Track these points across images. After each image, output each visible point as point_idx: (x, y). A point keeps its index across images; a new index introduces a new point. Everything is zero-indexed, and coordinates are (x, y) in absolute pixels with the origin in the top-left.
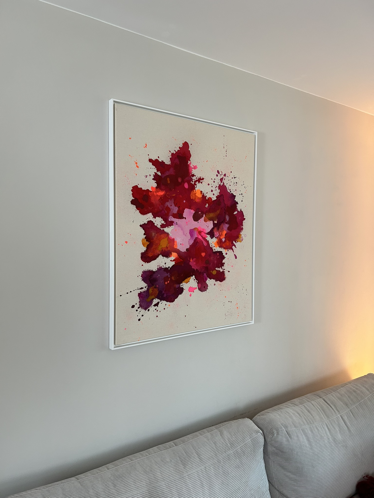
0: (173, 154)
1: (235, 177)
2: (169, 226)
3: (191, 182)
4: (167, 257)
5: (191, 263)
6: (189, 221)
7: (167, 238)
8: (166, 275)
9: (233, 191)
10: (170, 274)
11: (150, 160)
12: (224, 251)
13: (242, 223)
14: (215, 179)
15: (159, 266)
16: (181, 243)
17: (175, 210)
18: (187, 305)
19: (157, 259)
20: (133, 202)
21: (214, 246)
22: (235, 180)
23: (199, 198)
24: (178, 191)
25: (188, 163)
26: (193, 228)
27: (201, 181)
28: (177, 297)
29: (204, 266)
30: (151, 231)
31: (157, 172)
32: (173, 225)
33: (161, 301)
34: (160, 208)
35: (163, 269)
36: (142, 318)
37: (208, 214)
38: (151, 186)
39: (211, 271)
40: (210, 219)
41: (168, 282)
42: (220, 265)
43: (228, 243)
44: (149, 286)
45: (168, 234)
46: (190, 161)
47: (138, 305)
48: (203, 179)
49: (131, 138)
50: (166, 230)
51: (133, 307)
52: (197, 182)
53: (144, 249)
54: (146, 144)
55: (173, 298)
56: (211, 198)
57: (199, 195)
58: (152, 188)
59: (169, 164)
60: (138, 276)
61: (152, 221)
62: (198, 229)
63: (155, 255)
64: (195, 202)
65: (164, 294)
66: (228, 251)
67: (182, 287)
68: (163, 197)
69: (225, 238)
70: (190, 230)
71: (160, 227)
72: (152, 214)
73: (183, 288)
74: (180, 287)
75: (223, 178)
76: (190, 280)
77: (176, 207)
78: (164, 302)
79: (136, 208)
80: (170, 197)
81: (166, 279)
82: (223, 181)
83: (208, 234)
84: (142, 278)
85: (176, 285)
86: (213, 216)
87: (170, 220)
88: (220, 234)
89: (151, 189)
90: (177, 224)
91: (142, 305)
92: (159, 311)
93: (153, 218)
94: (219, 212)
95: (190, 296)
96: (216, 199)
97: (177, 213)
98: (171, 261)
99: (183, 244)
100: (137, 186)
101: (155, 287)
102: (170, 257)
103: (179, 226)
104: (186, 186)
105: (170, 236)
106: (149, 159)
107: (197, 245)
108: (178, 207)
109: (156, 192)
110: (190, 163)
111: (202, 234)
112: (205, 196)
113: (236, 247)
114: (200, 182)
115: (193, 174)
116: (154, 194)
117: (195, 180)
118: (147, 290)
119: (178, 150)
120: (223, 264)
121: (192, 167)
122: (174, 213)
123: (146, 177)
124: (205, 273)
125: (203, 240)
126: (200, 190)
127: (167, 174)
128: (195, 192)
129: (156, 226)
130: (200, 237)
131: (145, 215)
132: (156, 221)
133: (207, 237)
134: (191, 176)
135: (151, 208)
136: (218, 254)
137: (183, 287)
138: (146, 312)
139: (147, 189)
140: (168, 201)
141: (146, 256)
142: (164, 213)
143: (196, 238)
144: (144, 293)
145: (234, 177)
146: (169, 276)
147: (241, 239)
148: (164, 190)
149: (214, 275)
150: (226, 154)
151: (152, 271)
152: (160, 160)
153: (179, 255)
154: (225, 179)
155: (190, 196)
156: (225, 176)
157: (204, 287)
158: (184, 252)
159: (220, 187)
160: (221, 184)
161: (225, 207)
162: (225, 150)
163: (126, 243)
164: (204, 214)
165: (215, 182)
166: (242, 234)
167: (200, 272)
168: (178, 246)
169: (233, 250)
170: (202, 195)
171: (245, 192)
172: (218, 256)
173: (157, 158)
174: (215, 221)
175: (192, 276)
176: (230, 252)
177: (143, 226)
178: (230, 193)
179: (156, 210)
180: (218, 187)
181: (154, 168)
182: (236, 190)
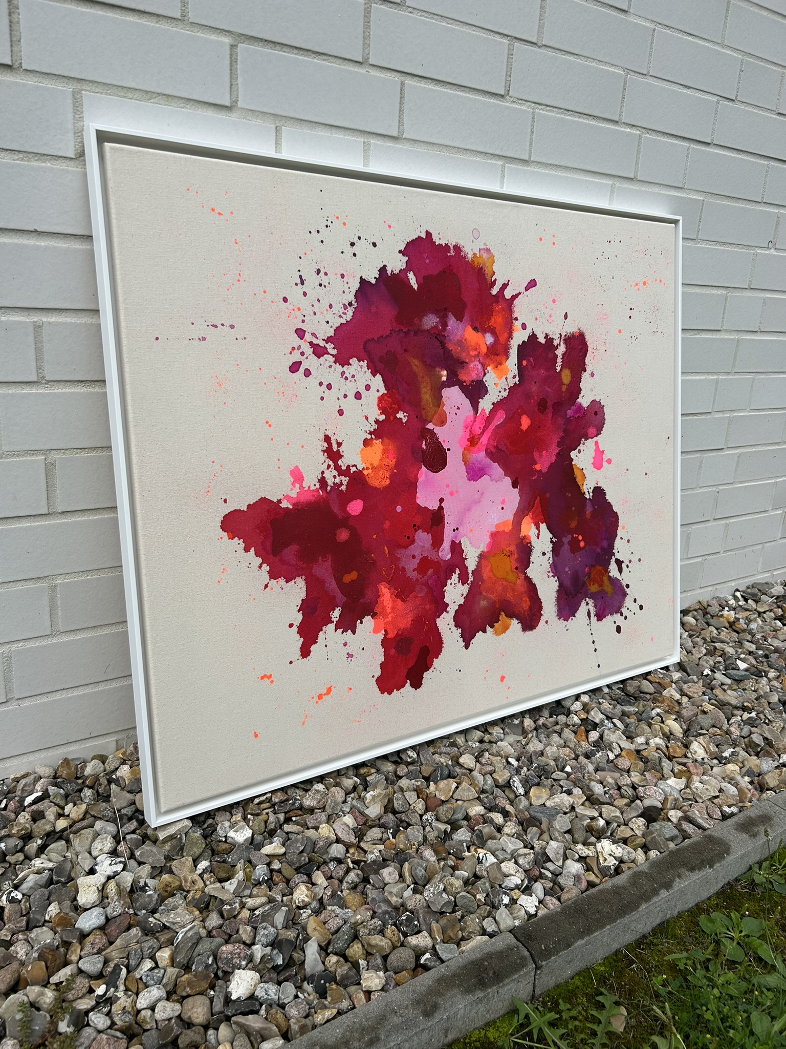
0: (273, 575)
1: (300, 277)
2: (464, 556)
3: (343, 488)
4: (531, 551)
5: (545, 470)
6: (448, 486)
7: (489, 557)
8: (566, 549)
9: (346, 290)
10: (565, 536)
11: (305, 652)
12: (519, 337)
13: (440, 245)
14: (320, 384)
15: (549, 572)
16: (500, 508)
17: (423, 538)
18: (627, 470)
19: (534, 581)
20: (417, 684)
21: (506, 379)
22: (312, 280)
23: (384, 452)
24: (375, 536)
25: (287, 508)
26: (464, 468)
27: (335, 447)
28: (609, 505)
29: (550, 415)
30: (478, 611)
31: (333, 622)
32: (460, 543)
33: (614, 554)
34: (422, 595)
35: (556, 559)
36: (639, 602)
37: (424, 409)
38: (372, 634)
39: (564, 388)
40: (438, 399)
41: (580, 538)
42: (550, 355)
43: (497, 320)
44: (586, 595)
45: (481, 557)
46: (279, 501)
47: (617, 617)
48: (327, 439)
49: (255, 733)
50: (471, 564)
51: (619, 629)
52: (340, 462)
53: (515, 625)
54: (262, 678)
55: (611, 518)
56: (381, 399)
57: (377, 453)
58: (375, 630)
59: (304, 583)
60: (567, 630)
61: (453, 614)
62: (464, 448)
63: (526, 588)
64: (396, 466)
65: (602, 548)
67: (593, 492)
68: (395, 589)
69: (484, 331)
70: (469, 480)
71: (466, 585)
72: (439, 617)
73: (595, 488)
74: (591, 497)
75: (311, 343)
76: (578, 468)
77: (416, 537)
78: (618, 543)
79: (427, 669)
80: (392, 562)
81: (574, 547)
82: (322, 344)
83: (475, 405)
84: (571, 618)
85: (587, 512)
86: (429, 388)
87: (449, 553)
88: (475, 356)
89: (379, 634)
90: (457, 529)
91: (617, 606)
92: (631, 557)
93: (448, 612)
94: (416, 362)
95: (610, 463)
96: (379, 377)
97: (430, 535)
98: (538, 537)
99: (503, 502)
100: (378, 680)
101: (589, 574)
102: (530, 543)
103: (461, 521)
104: (356, 507)
105: (485, 550)
106: (303, 658)
107: (504, 448)
108: (416, 531)
109: (384, 615)
110: (287, 497)
111: (476, 430)
112: (376, 426)
113: (508, 284)
114: (338, 451)
115: (318, 486)
116: (392, 622)
117: (336, 473)
118: (593, 599)
119: (257, 554)
120: (549, 340)
121: (298, 491)
122: (432, 545)
123: (352, 656)
124: (566, 411)
125: (492, 427)
126: (362, 450)
127: (334, 585)
128: (370, 471)
129: (464, 598)
130: (484, 440)
131: (441, 638)
132: (454, 602)
133: (483, 410)
134: (325, 494)
135: (425, 623)
136: (524, 362)
137: (591, 491)
138: (630, 593)
139: (381, 647)
140: (404, 569)
141: (528, 614)
142: (433, 577)
143: (491, 455)
144: (598, 607)
145: (300, 285)
146: (570, 537)
147: (485, 255)
148: (378, 591)
149: (573, 377)
150: (223, 325)
151: (558, 591)
152: (299, 617)
153: (526, 512)
154: (314, 335)
155: (384, 488)
156: (302, 333)
157: (596, 413)
158: (521, 493)
159: (342, 360)
160: (331, 355)
161: (399, 331)
162: (210, 333)
163: (505, 680)
164: (425, 426)
165: (330, 384)
166: (472, 250)
167: (564, 431)
168: (506, 518)
169: (515, 297)
170: (374, 441)
171: (344, 224)
172: (528, 361)
173: (295, 629)
174: (441, 376)
175: (572, 460)
176: (521, 310)
177: (467, 639)
178: (355, 305)
179: (428, 607)
180: (343, 367)
181: (324, 636)
182: (343, 276)
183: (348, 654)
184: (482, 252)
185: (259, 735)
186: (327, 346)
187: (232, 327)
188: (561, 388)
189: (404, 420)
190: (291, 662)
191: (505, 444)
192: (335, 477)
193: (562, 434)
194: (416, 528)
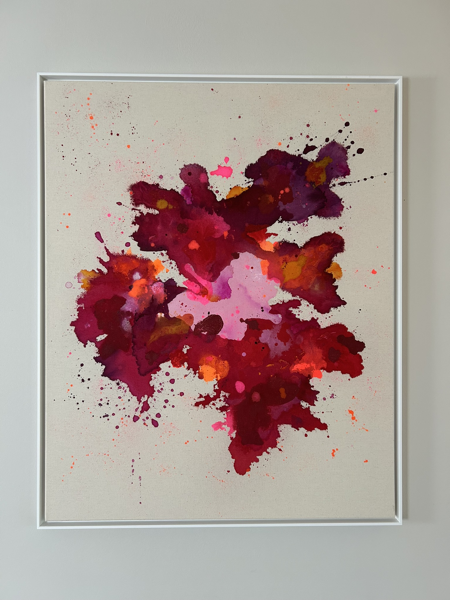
0: (274, 445)
1: (104, 417)
2: (281, 303)
3: (227, 395)
4: (285, 242)
5: (227, 227)
6: (233, 315)
7: (285, 281)
8: (288, 207)
9: (110, 386)
10: (279, 208)
11: (324, 427)
12: (135, 250)
13: (78, 315)
14: (165, 407)
15: (304, 225)
16: (251, 270)
17: (266, 337)
18: (235, 139)
19: (308, 239)
20: (361, 346)
21: (164, 262)
22: (105, 410)
23: (207, 364)
24: (260, 374)
25: (236, 433)
26: (222, 301)
27: (202, 399)
28: (261, 159)
29: (190, 221)
30: (321, 292)
31: (309, 407)
32: (272, 306)
33: (300, 155)
34: (302, 339)
35: (294, 218)
36: (342, 127)
37: (182, 332)
38: (321, 379)
39: (171, 207)
40: (176, 320)
41: (282, 192)
42: (147, 220)
43: (124, 269)
44: (327, 187)
45: (284, 288)
46: (232, 438)
47: (350, 152)
48: (197, 404)
49: (365, 462)
50: (287, 297)
51: (360, 151)
52: (212, 396)
53: (338, 259)
54: (333, 455)
55: (272, 158)
56: (175, 365)
57: (207, 369)
58: (320, 376)
59: (282, 426)
60: (350, 207)
61: (319, 314)
62: (209, 300)
63: (312, 248)
64: (217, 355)
65: (293, 168)
66: (123, 251)
67: (249, 178)
68: (295, 360)
69: (132, 280)
70: (230, 297)
71: (302, 302)
72: (319, 326)
73: (246, 176)
74: (252, 180)
75: (141, 412)
76: (230, 193)
77: (263, 342)
78: (291, 151)
79: (353, 337)
80: (278, 362)
81: (288, 198)
82: (141, 405)
83: (181, 290)
84: (342, 203)
85: (264, 184)
86: (168, 327)
87: (278, 316)
88: (149, 289)
89: (323, 374)
90: (262, 308)
91: (341, 152)
92: (305, 135)
93: (318, 318)
94: (152, 337)
95: (228, 158)
96: (162, 366)
97: (263, 331)
98: (276, 235)
99: (247, 267)
100: (353, 376)
101: (312, 183)
102: (280, 242)
103: (257, 304)
104: (240, 387)
105: (279, 284)
106: (327, 428)
107: (211, 265)
108: (259, 342)
109: (311, 369)
110: (230, 433)
111: (197, 289)
112: (191, 369)
113: (100, 258)
114: (205, 397)
115: (225, 413)
116: (316, 364)
117: (218, 400)
118: (331, 179)
119: (261, 454)
120: (138, 221)
121: (226, 426)
122: (270, 329)
123: (333, 395)
124: (187, 205)
125: (195, 275)
126: (205, 380)
127: (286, 405)
128: (218, 375)
129: (310, 304)
130: (204, 282)
131: (334, 324)
132: (312, 312)
133: (184, 283)
134: (229, 408)
135: (321, 337)
136: (153, 245)
137: (247, 179)
138: (334, 136)
139: (332, 373)
140: (283, 353)
141: (332, 246)
142: (292, 329)
143: (213, 279)
144: (338, 174)
145: (109, 417)
146: (281, 203)
147: (82, 278)
148: (295, 373)
149: (162, 198)
150: (132, 466)
151: (319, 216)
152: (302, 430)
153: (257, 246)
154: (136, 410)
155: (230, 366)
156: (136, 418)
157: (190, 174)
158: (243, 251)
159: (150, 391)
160: (148, 399)
161: (133, 350)
162: (137, 474)
163: (375, 270)
164: (192, 332)
165: (165, 401)
166: (79, 289)
167: (201, 207)
168: (259, 265)
169: (108, 253)
170: (200, 371)
171: (72, 386)
172: (151, 241)
173: (309, 433)
174: (161, 317)
175: (223, 199)
176: (117, 248)
177: (340, 302)
178: (118, 381)
179: (311, 335)
180: (155, 391)
181: (317, 414)
182: (102, 388)
183: (331, 397)
184: (80, 280)
185: (367, 459)
186: (142, 402)
187: (133, 461)
188: (171, 210)
189: (188, 348)
190: (328, 437)
191: (208, 264)
192: (220, 400)
193: (203, 210)
194: (258, 342)
